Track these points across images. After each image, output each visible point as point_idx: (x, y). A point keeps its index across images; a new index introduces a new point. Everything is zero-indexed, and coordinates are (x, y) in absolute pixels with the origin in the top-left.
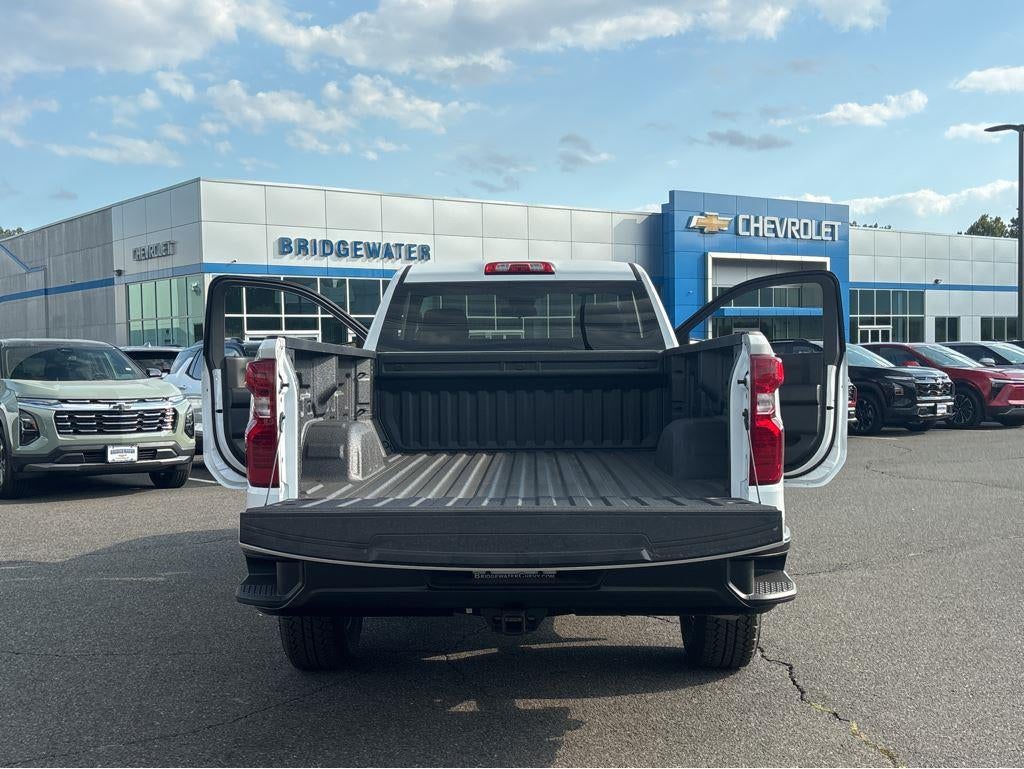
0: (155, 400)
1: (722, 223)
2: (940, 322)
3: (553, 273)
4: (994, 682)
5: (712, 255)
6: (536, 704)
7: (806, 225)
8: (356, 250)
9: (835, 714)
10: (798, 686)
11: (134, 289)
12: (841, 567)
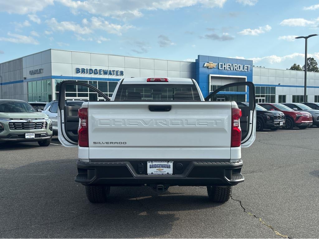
0: (39, 119)
1: (214, 65)
2: (280, 97)
3: (168, 82)
4: (301, 206)
5: (211, 75)
6: (165, 213)
7: (240, 66)
8: (100, 72)
9: (255, 216)
10: (243, 208)
11: (30, 83)
12: (253, 172)
